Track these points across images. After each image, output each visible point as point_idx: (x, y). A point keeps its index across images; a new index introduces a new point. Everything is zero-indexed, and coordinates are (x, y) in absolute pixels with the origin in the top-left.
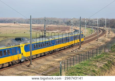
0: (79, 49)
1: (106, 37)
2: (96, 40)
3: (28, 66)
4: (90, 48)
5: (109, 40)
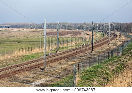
0: (91, 52)
1: (118, 40)
2: (108, 43)
3: (43, 69)
4: (102, 52)
5: (121, 43)
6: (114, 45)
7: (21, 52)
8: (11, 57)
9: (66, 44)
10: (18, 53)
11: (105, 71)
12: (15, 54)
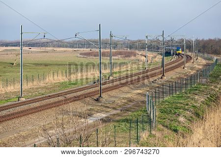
0: (161, 78)
1: (195, 63)
2: (183, 66)
3: (97, 100)
4: (177, 77)
5: (201, 67)
6: (192, 69)
7: (56, 77)
8: (42, 84)
9: (118, 68)
10: (51, 78)
11: (191, 103)
12: (47, 79)
